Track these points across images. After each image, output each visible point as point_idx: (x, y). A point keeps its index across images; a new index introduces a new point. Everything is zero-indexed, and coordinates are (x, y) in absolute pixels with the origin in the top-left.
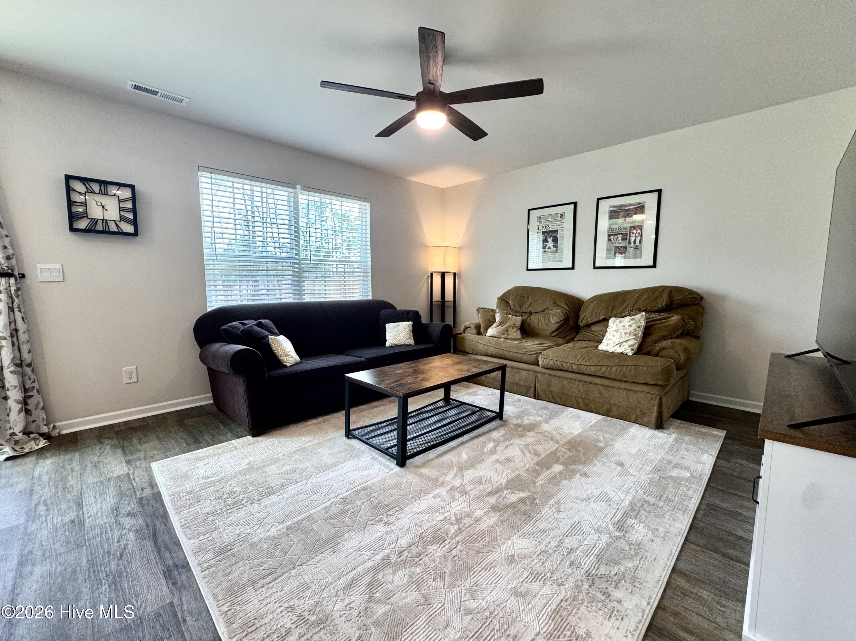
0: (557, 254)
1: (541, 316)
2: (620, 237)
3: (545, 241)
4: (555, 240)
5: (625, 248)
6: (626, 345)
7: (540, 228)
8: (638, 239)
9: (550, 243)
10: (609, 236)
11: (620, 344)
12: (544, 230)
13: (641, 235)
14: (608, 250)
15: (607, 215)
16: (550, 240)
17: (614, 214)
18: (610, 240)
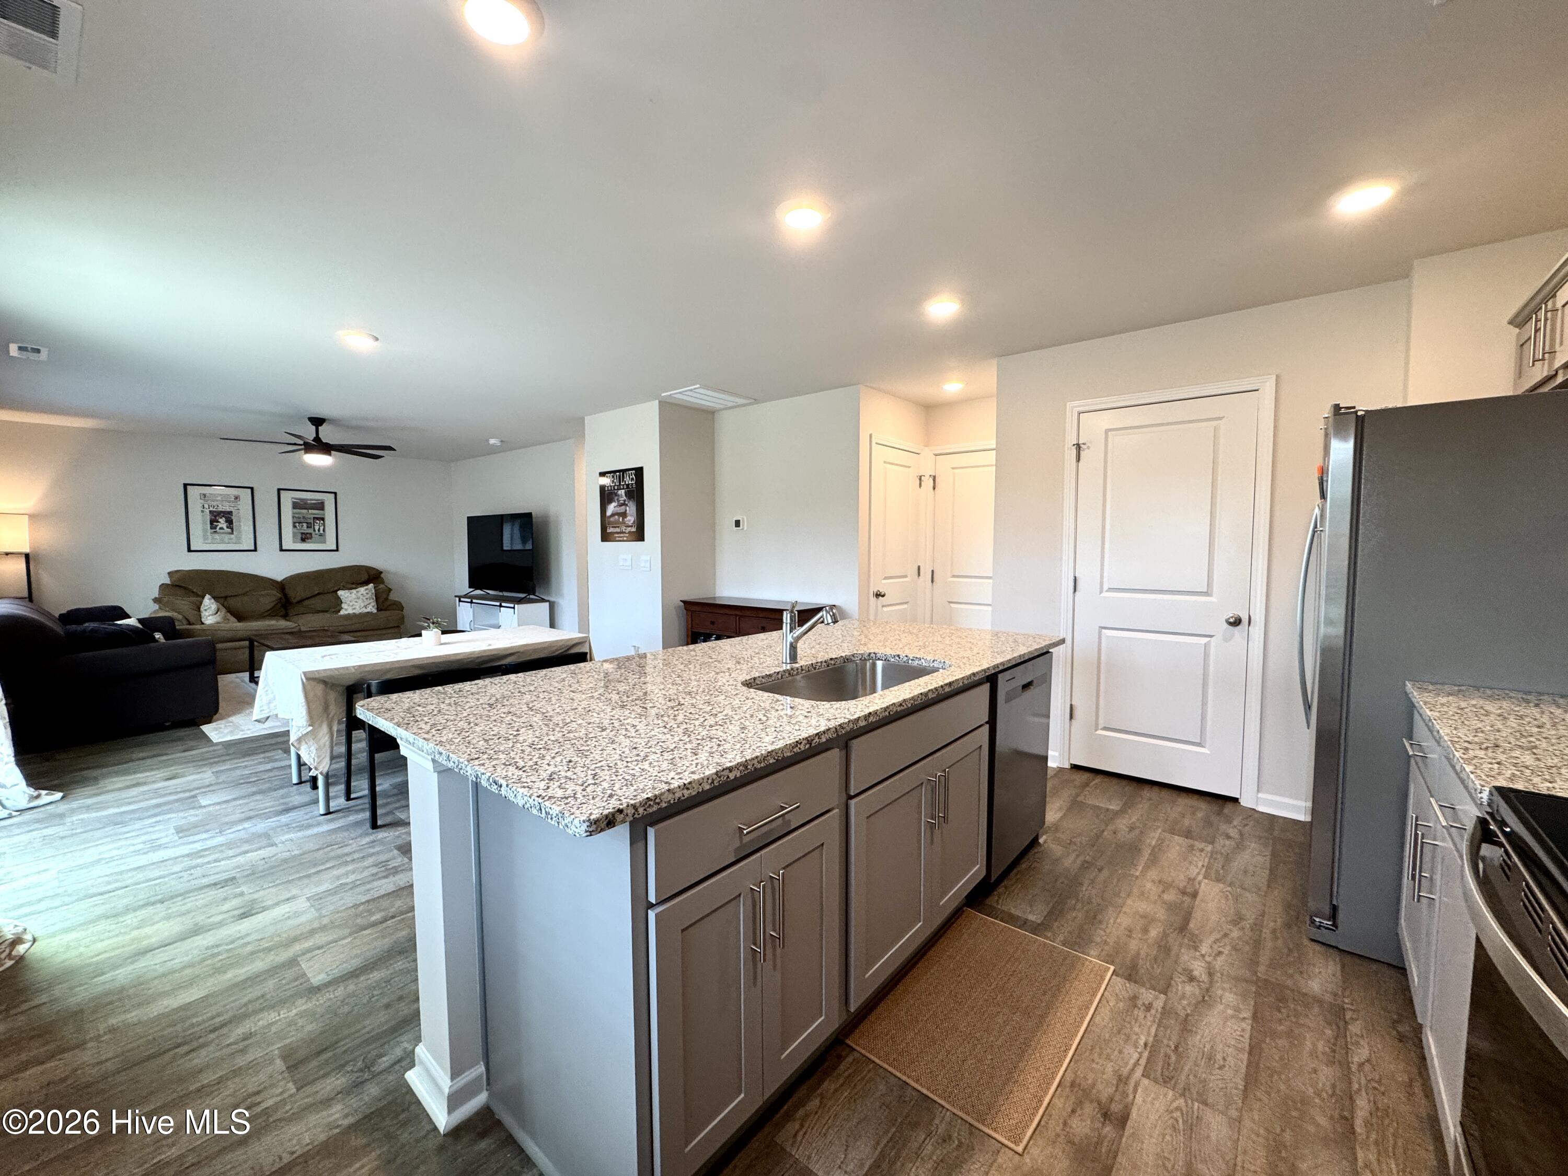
0: (232, 536)
1: (246, 598)
2: (305, 525)
3: (213, 523)
4: (230, 522)
5: (311, 534)
6: (370, 607)
7: (206, 506)
8: (322, 528)
9: (222, 523)
10: (294, 523)
11: (366, 607)
12: (211, 509)
13: (324, 525)
14: (294, 535)
15: (290, 506)
16: (222, 520)
17: (296, 505)
18: (295, 527)
